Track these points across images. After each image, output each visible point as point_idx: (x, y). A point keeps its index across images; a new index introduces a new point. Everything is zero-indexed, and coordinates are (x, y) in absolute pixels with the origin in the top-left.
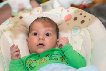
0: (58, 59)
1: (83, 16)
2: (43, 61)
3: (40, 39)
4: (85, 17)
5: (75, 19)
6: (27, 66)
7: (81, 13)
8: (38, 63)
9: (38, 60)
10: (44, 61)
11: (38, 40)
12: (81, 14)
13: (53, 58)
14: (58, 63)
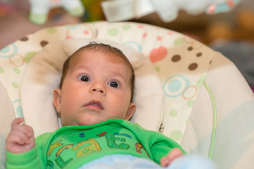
0: (129, 147)
1: (195, 52)
2: (93, 147)
3: (94, 90)
4: (199, 55)
5: (176, 58)
6: (50, 158)
7: (189, 45)
8: (79, 152)
9: (80, 144)
10: (95, 149)
11: (90, 92)
12: (190, 49)
13: (118, 142)
14: (130, 156)
